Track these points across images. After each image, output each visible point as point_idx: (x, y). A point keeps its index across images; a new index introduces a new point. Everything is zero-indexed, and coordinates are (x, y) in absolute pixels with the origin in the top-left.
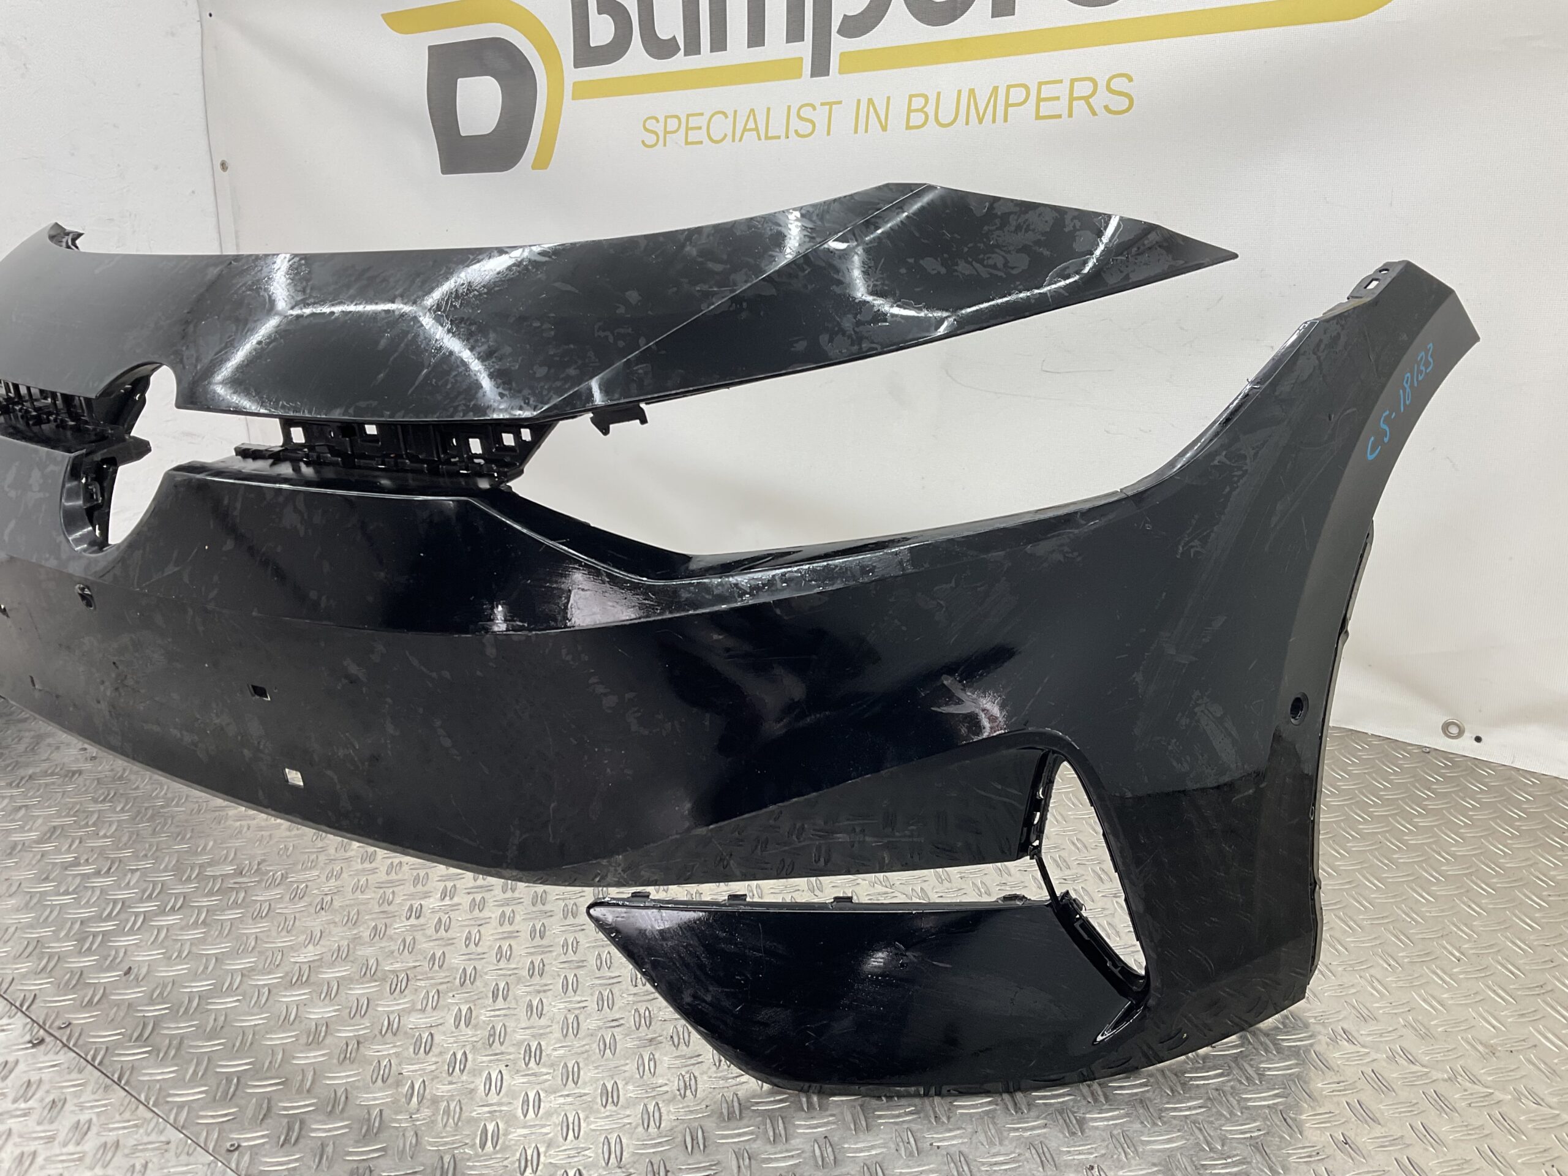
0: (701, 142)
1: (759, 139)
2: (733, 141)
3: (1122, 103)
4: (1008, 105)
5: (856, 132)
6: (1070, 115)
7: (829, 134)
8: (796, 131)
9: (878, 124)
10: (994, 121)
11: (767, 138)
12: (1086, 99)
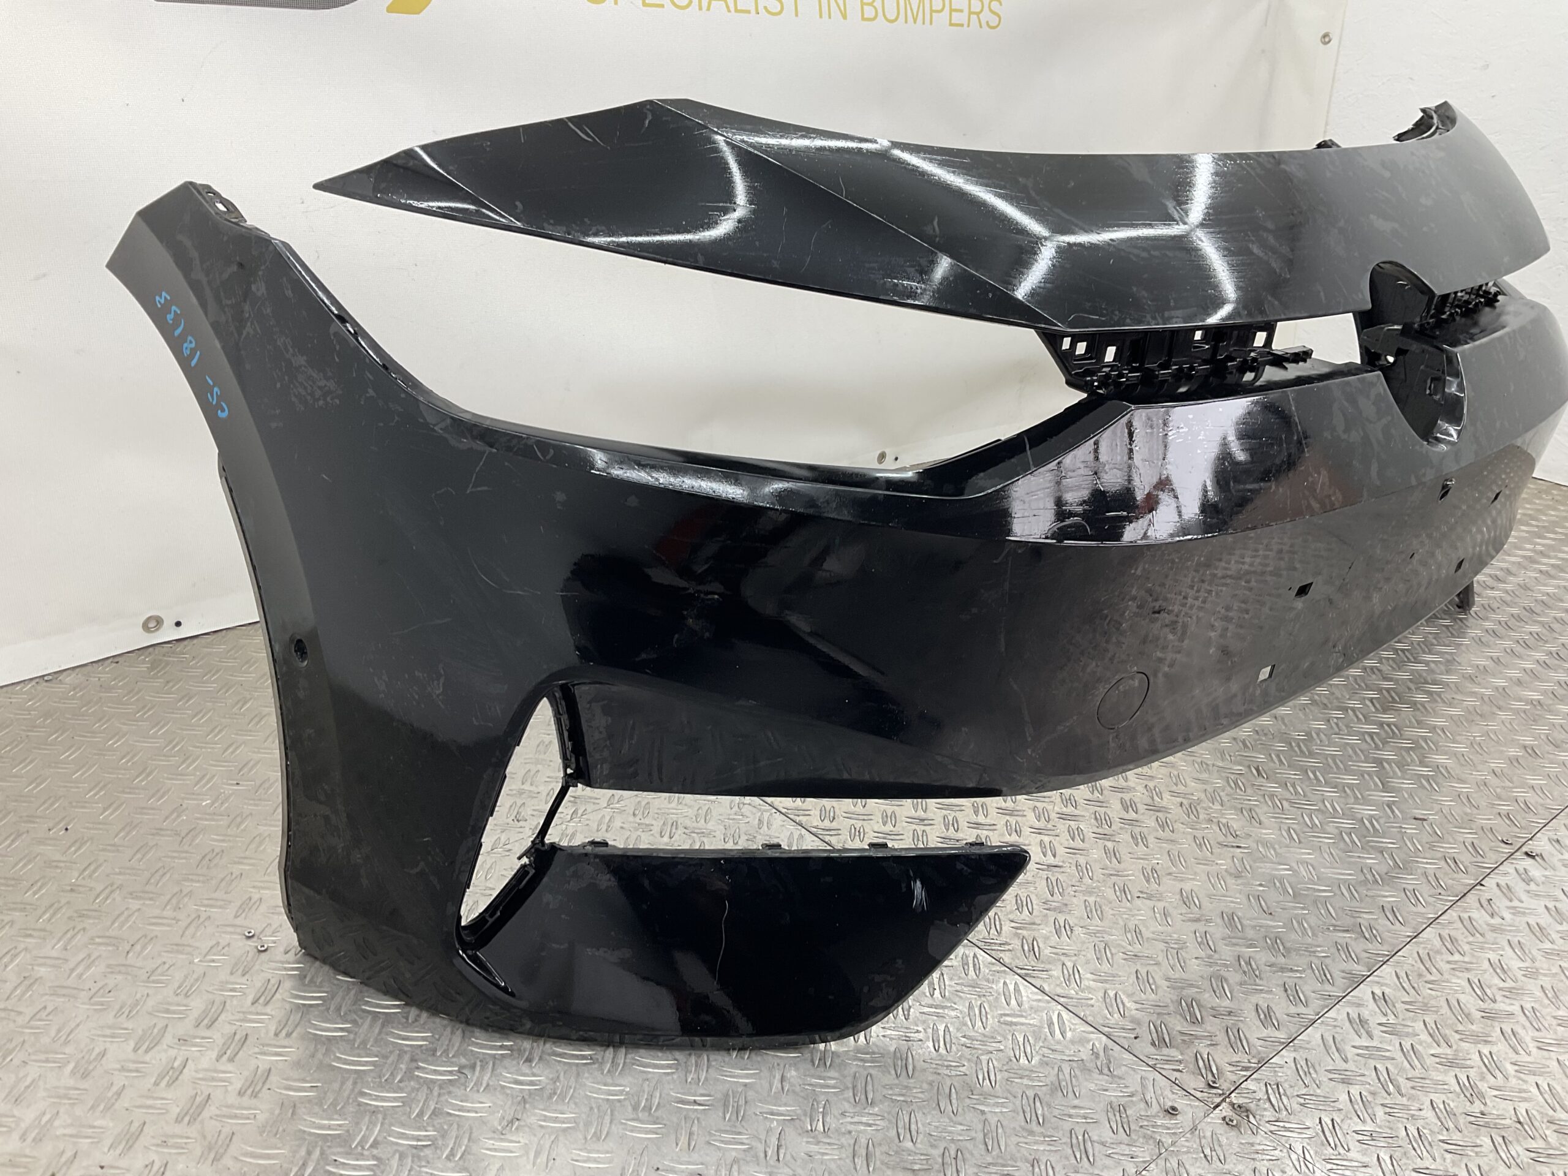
0: (662, 6)
1: (729, 11)
2: (700, 8)
3: (994, 21)
4: (932, 11)
5: (821, 17)
6: (968, 26)
7: (797, 15)
8: (765, 8)
9: (838, 11)
10: (924, 23)
11: (737, 11)
12: (978, 14)
